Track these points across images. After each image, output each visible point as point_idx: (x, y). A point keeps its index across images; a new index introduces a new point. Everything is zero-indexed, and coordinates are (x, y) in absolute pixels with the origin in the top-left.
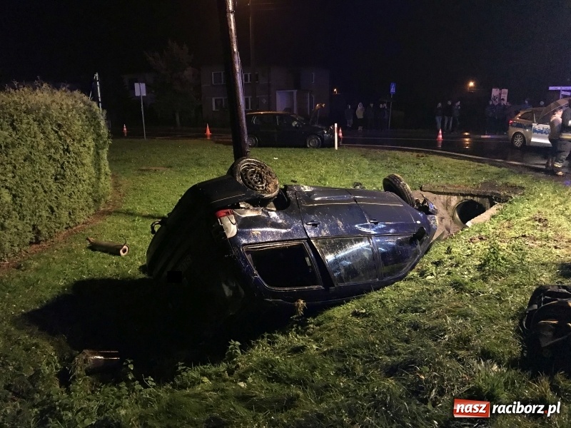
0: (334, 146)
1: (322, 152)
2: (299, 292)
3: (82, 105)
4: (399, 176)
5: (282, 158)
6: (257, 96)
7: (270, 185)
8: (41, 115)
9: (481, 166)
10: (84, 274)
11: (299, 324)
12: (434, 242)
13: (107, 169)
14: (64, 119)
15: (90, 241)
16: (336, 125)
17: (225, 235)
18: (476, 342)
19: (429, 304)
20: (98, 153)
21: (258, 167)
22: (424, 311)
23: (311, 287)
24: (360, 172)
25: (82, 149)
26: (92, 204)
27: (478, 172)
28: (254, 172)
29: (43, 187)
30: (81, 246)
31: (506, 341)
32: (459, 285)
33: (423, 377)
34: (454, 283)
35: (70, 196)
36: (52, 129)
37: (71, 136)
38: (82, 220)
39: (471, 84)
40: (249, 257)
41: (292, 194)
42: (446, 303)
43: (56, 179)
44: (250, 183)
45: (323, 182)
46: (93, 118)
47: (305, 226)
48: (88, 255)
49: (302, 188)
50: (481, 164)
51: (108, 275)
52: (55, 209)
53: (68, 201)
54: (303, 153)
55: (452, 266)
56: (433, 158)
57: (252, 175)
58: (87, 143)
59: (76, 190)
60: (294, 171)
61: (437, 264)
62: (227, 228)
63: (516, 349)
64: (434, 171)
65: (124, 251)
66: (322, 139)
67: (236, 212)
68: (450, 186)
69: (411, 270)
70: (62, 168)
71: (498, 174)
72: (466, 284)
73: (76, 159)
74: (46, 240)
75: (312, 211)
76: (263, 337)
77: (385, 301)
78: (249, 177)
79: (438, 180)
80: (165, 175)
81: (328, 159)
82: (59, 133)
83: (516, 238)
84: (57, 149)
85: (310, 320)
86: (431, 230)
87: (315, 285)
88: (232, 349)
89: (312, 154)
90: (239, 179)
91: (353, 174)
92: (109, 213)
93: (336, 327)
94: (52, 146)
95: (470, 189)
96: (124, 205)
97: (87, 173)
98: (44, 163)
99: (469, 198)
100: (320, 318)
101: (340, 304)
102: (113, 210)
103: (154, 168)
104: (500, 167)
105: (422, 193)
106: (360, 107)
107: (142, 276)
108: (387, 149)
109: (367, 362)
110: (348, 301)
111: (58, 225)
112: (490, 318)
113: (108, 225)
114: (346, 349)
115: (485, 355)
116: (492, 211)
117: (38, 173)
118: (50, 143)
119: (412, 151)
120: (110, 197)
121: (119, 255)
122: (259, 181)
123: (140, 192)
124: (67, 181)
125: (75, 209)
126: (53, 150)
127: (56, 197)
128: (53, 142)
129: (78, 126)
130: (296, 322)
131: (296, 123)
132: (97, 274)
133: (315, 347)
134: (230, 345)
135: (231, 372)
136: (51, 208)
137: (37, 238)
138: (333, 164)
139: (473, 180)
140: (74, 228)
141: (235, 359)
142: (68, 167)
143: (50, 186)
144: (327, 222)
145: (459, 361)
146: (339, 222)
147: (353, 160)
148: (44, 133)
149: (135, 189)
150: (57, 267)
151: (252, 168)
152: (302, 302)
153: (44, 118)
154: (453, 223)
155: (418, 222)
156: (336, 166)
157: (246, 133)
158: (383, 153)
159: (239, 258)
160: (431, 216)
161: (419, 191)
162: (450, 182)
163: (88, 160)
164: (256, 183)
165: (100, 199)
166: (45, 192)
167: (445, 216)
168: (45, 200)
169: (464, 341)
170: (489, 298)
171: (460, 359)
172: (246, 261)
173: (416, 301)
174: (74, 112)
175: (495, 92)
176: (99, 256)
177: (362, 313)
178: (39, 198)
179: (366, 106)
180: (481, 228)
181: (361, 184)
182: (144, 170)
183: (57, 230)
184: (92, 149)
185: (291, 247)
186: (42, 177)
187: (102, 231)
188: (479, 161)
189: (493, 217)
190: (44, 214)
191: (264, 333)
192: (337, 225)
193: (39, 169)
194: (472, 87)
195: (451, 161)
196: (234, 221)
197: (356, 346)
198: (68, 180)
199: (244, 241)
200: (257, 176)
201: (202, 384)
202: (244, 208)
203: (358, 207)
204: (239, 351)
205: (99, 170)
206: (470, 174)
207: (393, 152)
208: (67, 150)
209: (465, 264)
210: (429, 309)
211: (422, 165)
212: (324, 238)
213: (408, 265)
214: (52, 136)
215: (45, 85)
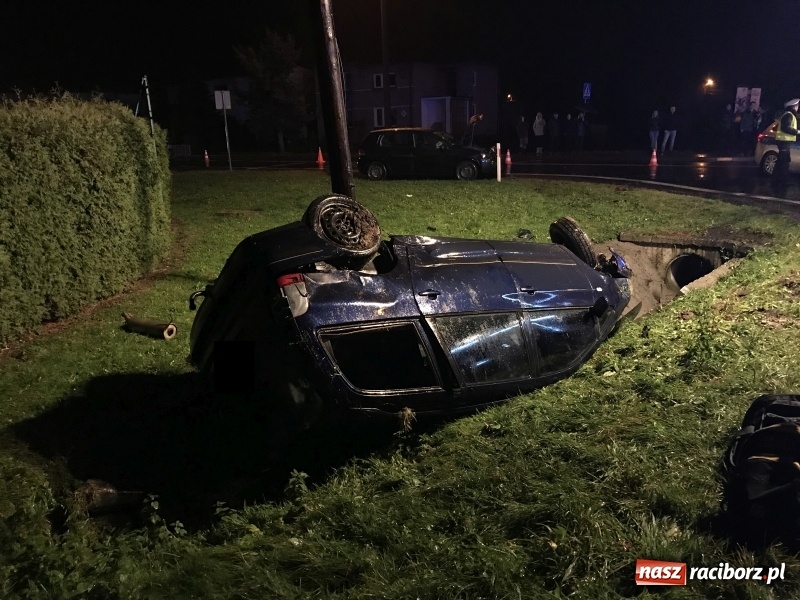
0: (496, 177)
1: (478, 186)
2: (403, 396)
3: (118, 122)
4: (573, 220)
5: (418, 196)
6: (392, 107)
7: (367, 236)
8: (53, 137)
9: (711, 203)
10: (107, 367)
11: (406, 443)
12: (623, 319)
13: (163, 213)
14: (89, 143)
15: (126, 318)
16: (499, 145)
17: (289, 312)
18: (652, 486)
19: (595, 418)
20: (144, 192)
21: (349, 208)
22: (585, 430)
23: (424, 389)
24: (530, 215)
25: (116, 186)
26: (136, 264)
27: (704, 212)
28: (342, 217)
29: (58, 240)
30: (112, 326)
31: (699, 484)
32: (646, 388)
33: (554, 545)
34: (640, 385)
35: (102, 253)
36: (71, 157)
37: (98, 167)
38: (122, 288)
39: (710, 82)
40: (327, 345)
41: (402, 249)
42: (620, 417)
43: (79, 229)
44: (335, 233)
45: (474, 229)
46: (135, 141)
47: (418, 298)
48: (118, 338)
49: (418, 241)
50: (710, 200)
51: (140, 368)
52: (79, 272)
53: (98, 261)
54: (449, 187)
55: (645, 355)
56: (639, 193)
57: (339, 222)
58: (125, 178)
59: (110, 245)
60: (434, 214)
61: (623, 353)
62: (293, 302)
63: (714, 499)
64: (639, 211)
65: (170, 332)
66: (479, 166)
67: (309, 277)
68: (661, 233)
69: (585, 361)
70: (88, 213)
71: (735, 214)
72: (657, 386)
73: (108, 201)
74: (67, 316)
75: (429, 274)
76: (351, 464)
77: (531, 412)
78: (334, 224)
79: (645, 226)
80: (251, 222)
81: (485, 196)
82: (82, 162)
83: (749, 313)
84: (77, 186)
85: (424, 437)
86: (620, 301)
87: (430, 386)
88: (294, 483)
89: (463, 188)
90: (318, 227)
91: (519, 217)
92: (161, 277)
93: (456, 451)
94: (70, 181)
95: (690, 238)
96: (186, 265)
97: (127, 219)
98: (59, 207)
99: (690, 250)
100: (439, 435)
101: (469, 414)
102: (170, 272)
103: (236, 212)
104: (740, 204)
105: (621, 243)
106: (539, 119)
107: (189, 369)
108: (573, 179)
109: (485, 511)
110: (482, 409)
111: (84, 295)
112: (683, 445)
113: (157, 294)
114: (457, 488)
115: (663, 508)
116: (722, 270)
117: (51, 222)
118: (67, 177)
119: (610, 182)
120: (167, 253)
121: (163, 337)
122: (350, 230)
123: (210, 246)
124: (94, 232)
125: (109, 271)
126: (72, 188)
127: (79, 255)
128: (73, 175)
129: (109, 153)
130: (403, 441)
131: (441, 143)
132: (125, 366)
133: (416, 482)
134: (291, 477)
135: (289, 519)
136: (73, 270)
137: (53, 315)
138: (492, 203)
139: (696, 223)
140: (110, 299)
141: (298, 499)
142: (96, 212)
143: (70, 240)
144: (452, 291)
145: (619, 516)
146: (471, 291)
147: (521, 196)
148: (58, 163)
149: (205, 242)
150: (69, 356)
151: (340, 210)
152: (409, 411)
153: (58, 141)
154: (665, 289)
155: (599, 289)
156: (496, 206)
157: (349, 159)
158: (567, 186)
159: (310, 347)
160: (621, 279)
161: (616, 241)
162: (662, 229)
163: (128, 201)
164: (345, 233)
165: (151, 257)
166: (63, 247)
167: (652, 278)
168: (62, 260)
169: (631, 485)
170: (688, 411)
171: (621, 513)
172: (322, 352)
173: (577, 414)
174: (105, 133)
175: (741, 92)
176: (134, 341)
177: (495, 430)
178: (53, 256)
179: (547, 118)
180: (702, 296)
181: (529, 232)
182: (223, 215)
183: (82, 302)
184: (133, 185)
185: (393, 330)
186: (57, 226)
187: (146, 302)
188: (707, 196)
189: (721, 279)
190: (62, 279)
191: (351, 457)
192: (469, 296)
193: (52, 215)
194: (709, 87)
195: (665, 195)
196: (305, 292)
197: (472, 485)
198: (97, 230)
199: (320, 322)
200: (347, 223)
201: (247, 536)
202: (323, 272)
203: (503, 267)
204: (304, 487)
205: (147, 215)
206: (691, 216)
207: (583, 183)
208: (95, 188)
209: (663, 354)
210: (593, 426)
211: (622, 203)
212: (445, 315)
213: (581, 355)
214: (71, 168)
215: (66, 94)
